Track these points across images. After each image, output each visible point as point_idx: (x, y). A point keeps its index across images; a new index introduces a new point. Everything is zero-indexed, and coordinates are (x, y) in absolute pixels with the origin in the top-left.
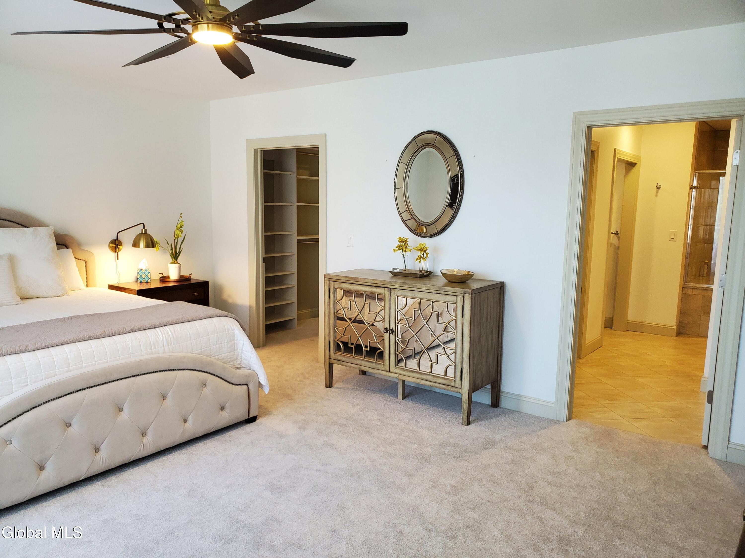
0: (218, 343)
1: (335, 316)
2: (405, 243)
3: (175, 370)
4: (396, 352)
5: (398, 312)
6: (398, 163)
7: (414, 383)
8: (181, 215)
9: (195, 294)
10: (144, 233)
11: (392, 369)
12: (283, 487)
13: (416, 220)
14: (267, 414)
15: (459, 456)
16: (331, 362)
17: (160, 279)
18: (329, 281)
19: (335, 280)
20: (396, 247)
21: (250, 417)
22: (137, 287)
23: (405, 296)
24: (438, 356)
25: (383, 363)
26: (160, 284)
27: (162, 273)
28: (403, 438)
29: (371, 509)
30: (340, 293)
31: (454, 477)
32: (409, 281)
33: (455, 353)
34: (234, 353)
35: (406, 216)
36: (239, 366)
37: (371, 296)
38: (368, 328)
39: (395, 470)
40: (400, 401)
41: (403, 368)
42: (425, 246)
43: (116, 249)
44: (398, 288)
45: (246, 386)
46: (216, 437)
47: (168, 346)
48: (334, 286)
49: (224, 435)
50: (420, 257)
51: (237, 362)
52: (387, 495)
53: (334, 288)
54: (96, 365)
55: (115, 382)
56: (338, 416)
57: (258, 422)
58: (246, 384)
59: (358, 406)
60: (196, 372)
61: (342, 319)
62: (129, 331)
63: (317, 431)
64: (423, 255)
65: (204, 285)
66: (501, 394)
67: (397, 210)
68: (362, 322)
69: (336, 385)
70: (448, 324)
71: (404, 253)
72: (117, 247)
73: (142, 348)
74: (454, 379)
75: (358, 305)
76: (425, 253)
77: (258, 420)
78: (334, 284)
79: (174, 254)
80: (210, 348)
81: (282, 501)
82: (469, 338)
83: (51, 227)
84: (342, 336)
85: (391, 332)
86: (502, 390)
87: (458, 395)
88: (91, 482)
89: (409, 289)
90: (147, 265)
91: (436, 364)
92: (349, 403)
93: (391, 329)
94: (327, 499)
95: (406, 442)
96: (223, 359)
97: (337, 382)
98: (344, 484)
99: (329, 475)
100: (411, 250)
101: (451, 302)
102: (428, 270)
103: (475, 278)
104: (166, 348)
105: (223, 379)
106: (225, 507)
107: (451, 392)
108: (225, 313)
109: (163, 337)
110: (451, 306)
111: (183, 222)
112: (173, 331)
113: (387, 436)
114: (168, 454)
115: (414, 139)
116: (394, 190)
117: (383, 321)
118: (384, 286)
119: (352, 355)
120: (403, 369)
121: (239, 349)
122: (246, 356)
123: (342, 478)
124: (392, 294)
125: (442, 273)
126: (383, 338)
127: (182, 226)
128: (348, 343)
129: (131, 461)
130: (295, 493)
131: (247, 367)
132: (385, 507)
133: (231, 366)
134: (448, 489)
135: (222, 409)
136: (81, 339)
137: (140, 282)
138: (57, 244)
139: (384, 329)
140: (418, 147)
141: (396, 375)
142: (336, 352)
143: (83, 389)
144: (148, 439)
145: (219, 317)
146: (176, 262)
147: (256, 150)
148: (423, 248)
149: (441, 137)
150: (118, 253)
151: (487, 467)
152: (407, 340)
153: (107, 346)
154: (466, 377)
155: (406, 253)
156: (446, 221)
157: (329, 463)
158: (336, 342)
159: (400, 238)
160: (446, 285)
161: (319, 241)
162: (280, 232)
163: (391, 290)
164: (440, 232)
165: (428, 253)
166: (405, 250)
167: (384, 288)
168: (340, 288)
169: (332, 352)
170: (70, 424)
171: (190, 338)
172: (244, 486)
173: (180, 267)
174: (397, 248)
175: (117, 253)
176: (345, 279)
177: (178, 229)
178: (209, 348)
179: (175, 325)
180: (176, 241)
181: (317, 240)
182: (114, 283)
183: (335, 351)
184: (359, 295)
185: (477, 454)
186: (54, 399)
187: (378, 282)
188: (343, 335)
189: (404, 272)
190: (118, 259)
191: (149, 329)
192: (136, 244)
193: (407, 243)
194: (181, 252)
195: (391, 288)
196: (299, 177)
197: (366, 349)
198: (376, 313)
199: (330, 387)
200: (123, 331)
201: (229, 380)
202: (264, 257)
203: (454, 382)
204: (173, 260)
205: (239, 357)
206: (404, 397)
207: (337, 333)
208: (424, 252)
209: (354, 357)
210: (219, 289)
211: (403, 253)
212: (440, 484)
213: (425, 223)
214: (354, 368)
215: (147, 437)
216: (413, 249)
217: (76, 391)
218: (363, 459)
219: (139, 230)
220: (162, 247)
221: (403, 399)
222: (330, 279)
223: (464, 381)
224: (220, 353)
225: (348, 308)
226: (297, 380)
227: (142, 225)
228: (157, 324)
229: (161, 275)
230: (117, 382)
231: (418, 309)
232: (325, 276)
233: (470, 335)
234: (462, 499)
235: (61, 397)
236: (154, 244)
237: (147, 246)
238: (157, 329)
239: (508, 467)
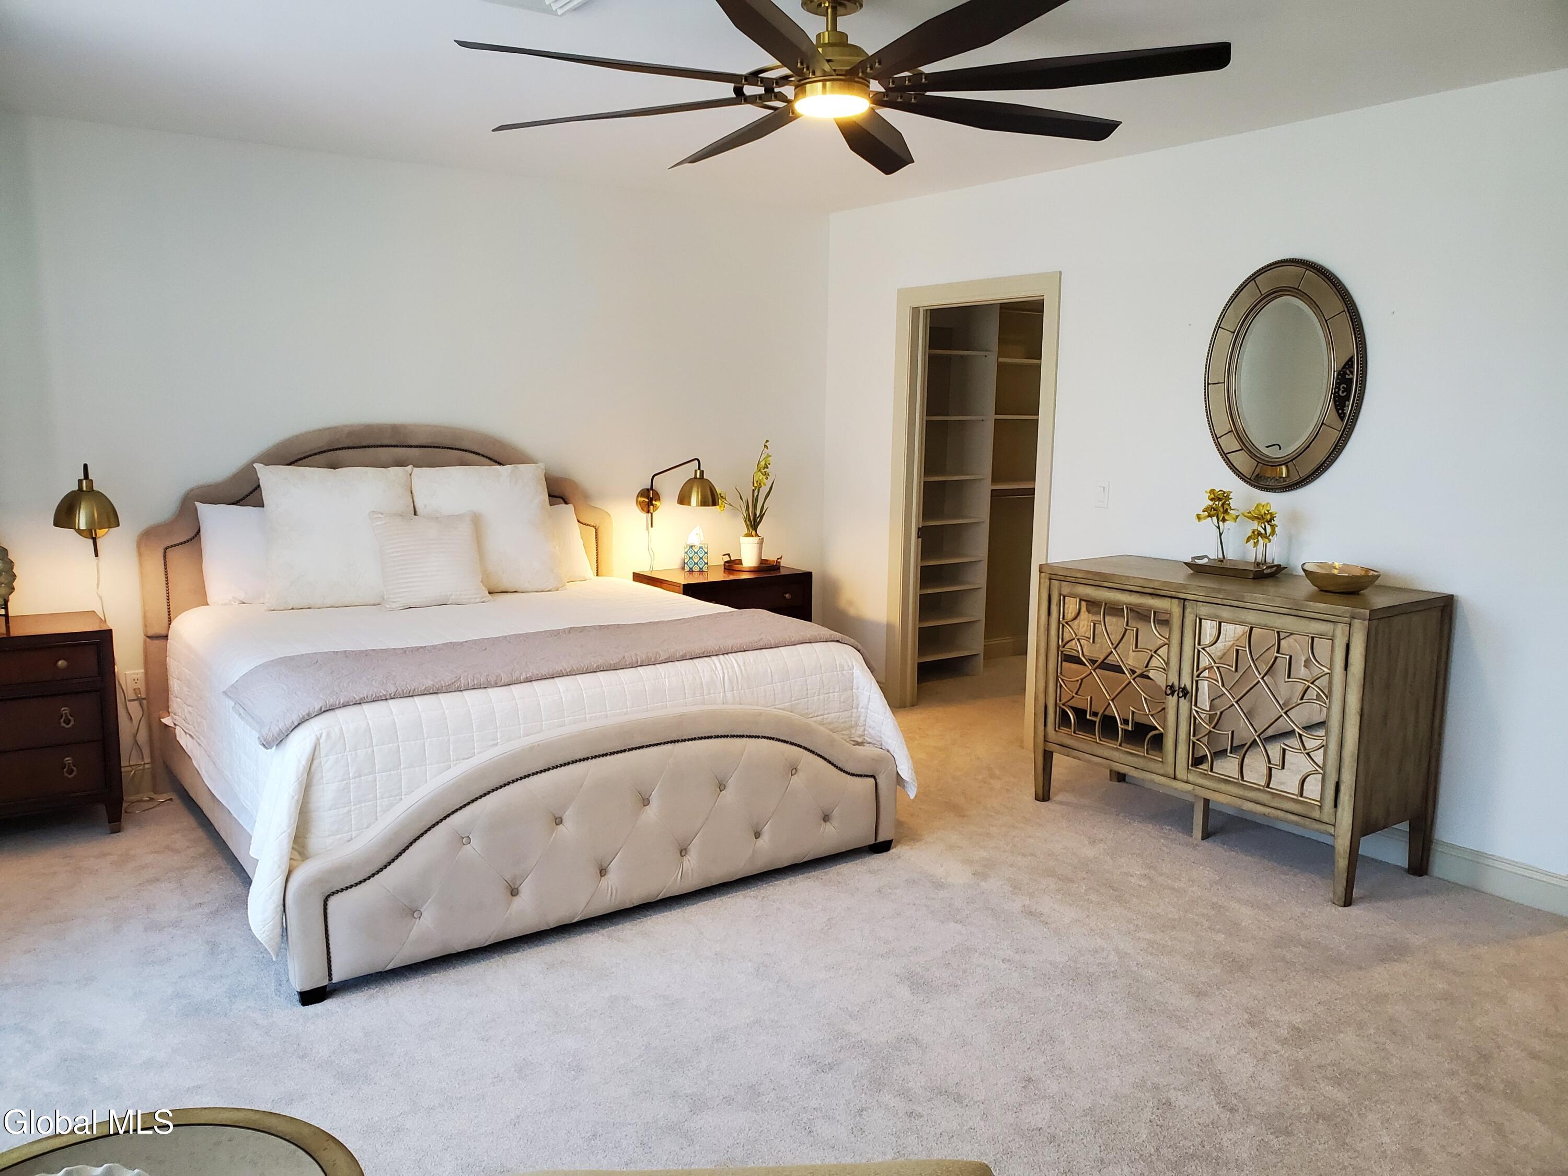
0: (821, 692)
1: (1060, 653)
2: (1223, 501)
3: (743, 736)
4: (1191, 738)
5: (1199, 651)
6: (1215, 330)
7: (1228, 805)
8: (767, 444)
9: (787, 596)
10: (699, 479)
11: (1181, 773)
12: (933, 982)
13: (1251, 452)
14: (913, 839)
15: (1316, 967)
16: (1047, 749)
17: (724, 565)
18: (1050, 579)
19: (1062, 578)
20: (1203, 511)
21: (878, 841)
22: (682, 579)
23: (1217, 617)
24: (1287, 751)
25: (1160, 760)
26: (725, 575)
27: (729, 555)
28: (1195, 917)
29: (1109, 1049)
30: (1072, 606)
31: (1301, 1010)
32: (1231, 587)
33: (1324, 747)
34: (852, 713)
35: (1230, 443)
36: (860, 740)
37: (1141, 614)
38: (1130, 682)
39: (1169, 979)
40: (1195, 842)
41: (1206, 772)
42: (1268, 511)
43: (649, 507)
44: (1201, 598)
45: (872, 780)
46: (813, 873)
47: (733, 691)
48: (1060, 590)
49: (828, 869)
50: (1256, 533)
51: (856, 730)
52: (1147, 1027)
53: (1060, 595)
54: (607, 717)
55: (638, 751)
56: (1056, 859)
57: (893, 853)
58: (873, 776)
59: (1102, 845)
60: (780, 743)
61: (1075, 660)
62: (666, 659)
63: (1011, 884)
64: (1265, 530)
65: (803, 580)
66: (1434, 846)
67: (1210, 429)
68: (1117, 669)
69: (1057, 797)
70: (1312, 683)
71: (1221, 523)
72: (650, 503)
73: (686, 692)
74: (1319, 804)
75: (1111, 634)
76: (1269, 524)
77: (893, 848)
78: (1061, 587)
79: (752, 518)
80: (808, 701)
81: (930, 1009)
82: (1358, 717)
83: (539, 464)
84: (1073, 697)
85: (1181, 694)
86: (1435, 838)
87: (1328, 840)
88: (591, 928)
89: (1225, 602)
90: (702, 539)
91: (1280, 768)
92: (1083, 836)
93: (1183, 686)
94: (1020, 1018)
95: (1199, 926)
96: (830, 723)
97: (1060, 790)
98: (1059, 993)
99: (1028, 971)
100: (1237, 517)
101: (1322, 636)
102: (1276, 563)
103: (1382, 584)
104: (729, 694)
105: (830, 762)
106: (821, 1005)
107: (1310, 831)
108: (838, 635)
109: (724, 673)
110: (1322, 646)
111: (770, 456)
112: (741, 665)
113: (1159, 911)
114: (724, 894)
115: (1253, 279)
116: (1205, 386)
117: (1164, 669)
118: (1169, 593)
119: (1093, 737)
120: (1206, 774)
121: (860, 706)
122: (874, 722)
123: (1055, 982)
124: (1188, 611)
125: (1304, 570)
126: (1164, 706)
127: (769, 466)
128: (1086, 711)
129: (659, 898)
130: (956, 997)
131: (874, 742)
132: (1140, 1049)
133: (846, 737)
134: (1284, 1032)
135: (826, 818)
136: (585, 669)
137: (688, 570)
138: (550, 496)
139: (1167, 686)
140: (1262, 295)
141: (1189, 787)
142: (1059, 728)
143: (584, 760)
144: (691, 862)
145: (826, 641)
146: (754, 533)
147: (915, 310)
148: (1265, 513)
149: (1315, 271)
150: (652, 514)
151: (1381, 999)
152: (1216, 714)
153: (626, 683)
154: (1346, 802)
155: (1225, 523)
156: (1321, 457)
157: (1031, 950)
158: (1060, 707)
159: (1212, 491)
160: (1312, 598)
161: (1034, 495)
162: (957, 474)
163: (1186, 603)
164: (1305, 479)
165: (1275, 525)
166: (1224, 517)
167: (1169, 599)
168: (1074, 596)
169: (1051, 727)
170: (560, 820)
171: (772, 679)
172: (860, 971)
173: (761, 543)
174: (1206, 513)
175: (650, 514)
176: (1085, 577)
177: (759, 470)
178: (806, 699)
179: (746, 652)
180: (756, 494)
181: (1032, 491)
182: (644, 569)
183: (1057, 726)
184: (1114, 610)
185: (1360, 968)
186: (537, 773)
187: (1156, 585)
188: (1076, 694)
189: (1218, 564)
190: (652, 526)
191: (700, 657)
192: (683, 499)
193: (1227, 502)
194: (764, 514)
195: (1185, 600)
196: (1000, 360)
197: (1126, 727)
198: (1151, 651)
199: (1044, 800)
200: (656, 659)
201: (840, 765)
202: (921, 527)
203: (1318, 812)
204: (748, 529)
205: (861, 723)
206: (1206, 835)
207: (1062, 689)
208: (1266, 523)
209: (1098, 741)
210: (832, 588)
211: (1218, 523)
212: (1267, 1020)
213: (1273, 460)
214: (1096, 764)
215: (689, 857)
216: (1241, 515)
217: (573, 762)
218: (1103, 950)
219: (689, 471)
220: (730, 505)
221: (1203, 839)
222: (1053, 575)
223: (1343, 809)
224: (826, 712)
225: (1090, 638)
226: (976, 779)
227: (696, 461)
228: (714, 649)
229: (727, 559)
230: (641, 750)
231: (1246, 648)
232: (1041, 569)
233: (1362, 709)
234: (1313, 1058)
235: (549, 769)
236: (717, 500)
237: (704, 503)
238: (714, 658)
239: (1434, 1007)
